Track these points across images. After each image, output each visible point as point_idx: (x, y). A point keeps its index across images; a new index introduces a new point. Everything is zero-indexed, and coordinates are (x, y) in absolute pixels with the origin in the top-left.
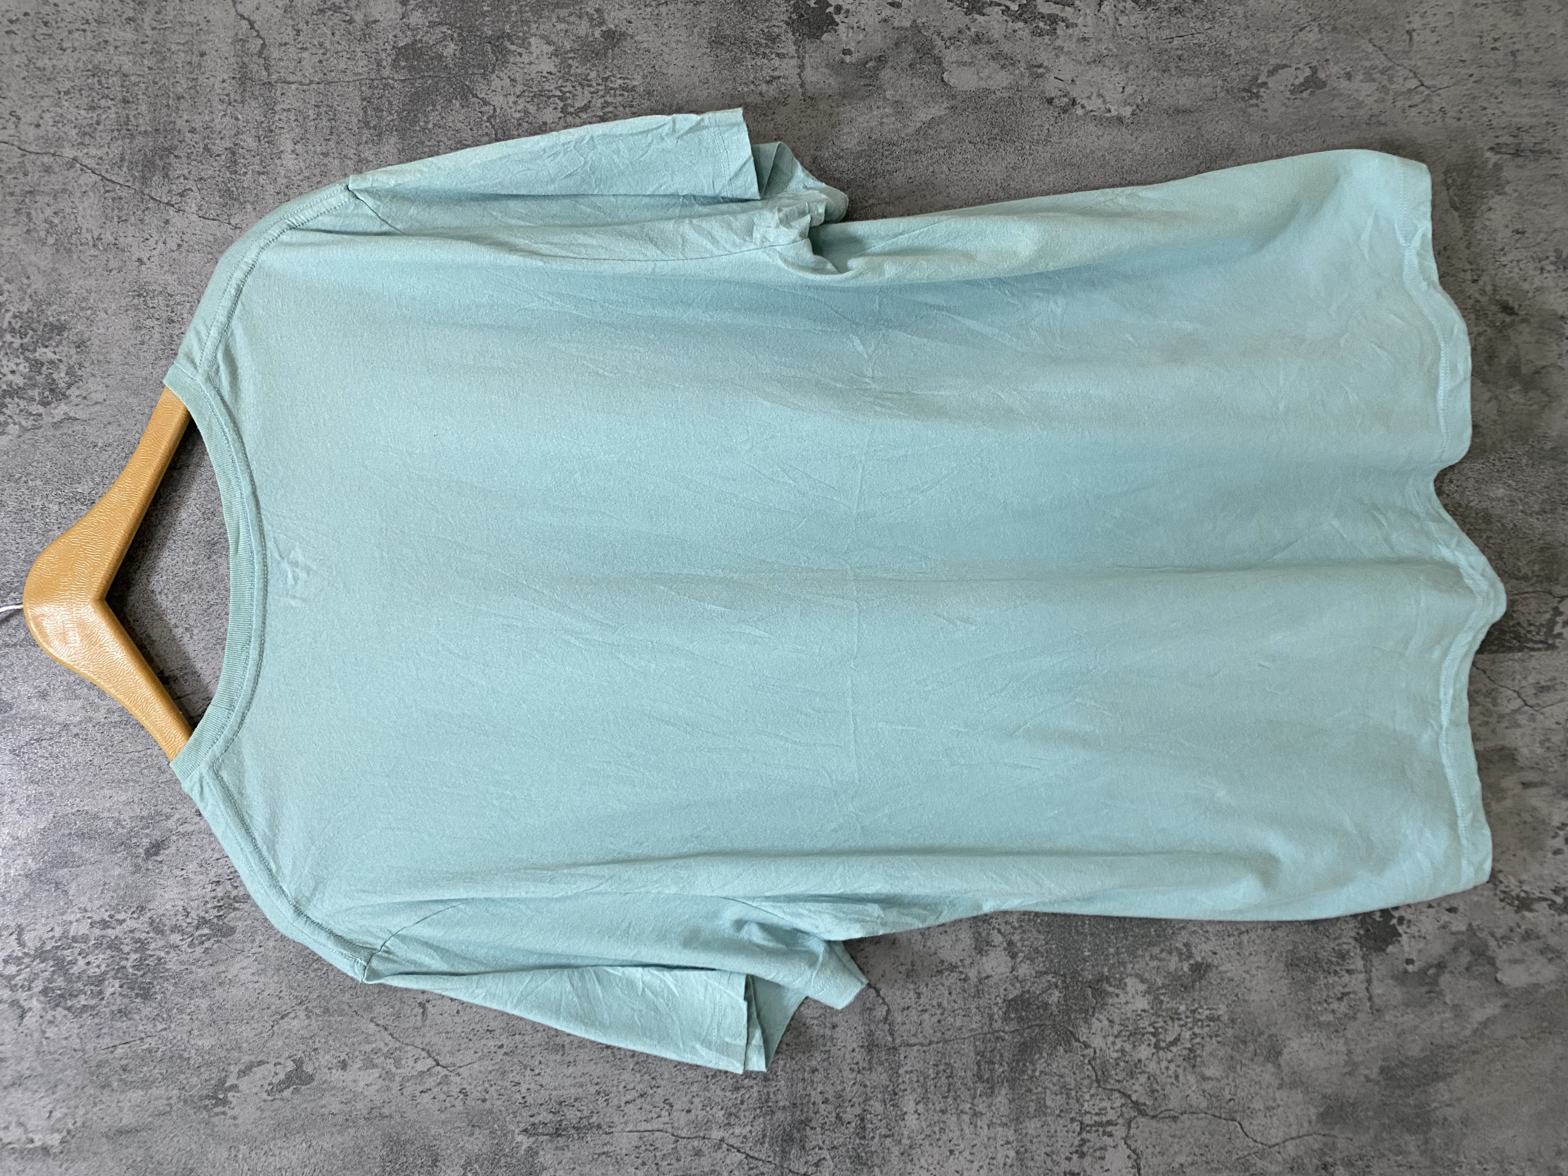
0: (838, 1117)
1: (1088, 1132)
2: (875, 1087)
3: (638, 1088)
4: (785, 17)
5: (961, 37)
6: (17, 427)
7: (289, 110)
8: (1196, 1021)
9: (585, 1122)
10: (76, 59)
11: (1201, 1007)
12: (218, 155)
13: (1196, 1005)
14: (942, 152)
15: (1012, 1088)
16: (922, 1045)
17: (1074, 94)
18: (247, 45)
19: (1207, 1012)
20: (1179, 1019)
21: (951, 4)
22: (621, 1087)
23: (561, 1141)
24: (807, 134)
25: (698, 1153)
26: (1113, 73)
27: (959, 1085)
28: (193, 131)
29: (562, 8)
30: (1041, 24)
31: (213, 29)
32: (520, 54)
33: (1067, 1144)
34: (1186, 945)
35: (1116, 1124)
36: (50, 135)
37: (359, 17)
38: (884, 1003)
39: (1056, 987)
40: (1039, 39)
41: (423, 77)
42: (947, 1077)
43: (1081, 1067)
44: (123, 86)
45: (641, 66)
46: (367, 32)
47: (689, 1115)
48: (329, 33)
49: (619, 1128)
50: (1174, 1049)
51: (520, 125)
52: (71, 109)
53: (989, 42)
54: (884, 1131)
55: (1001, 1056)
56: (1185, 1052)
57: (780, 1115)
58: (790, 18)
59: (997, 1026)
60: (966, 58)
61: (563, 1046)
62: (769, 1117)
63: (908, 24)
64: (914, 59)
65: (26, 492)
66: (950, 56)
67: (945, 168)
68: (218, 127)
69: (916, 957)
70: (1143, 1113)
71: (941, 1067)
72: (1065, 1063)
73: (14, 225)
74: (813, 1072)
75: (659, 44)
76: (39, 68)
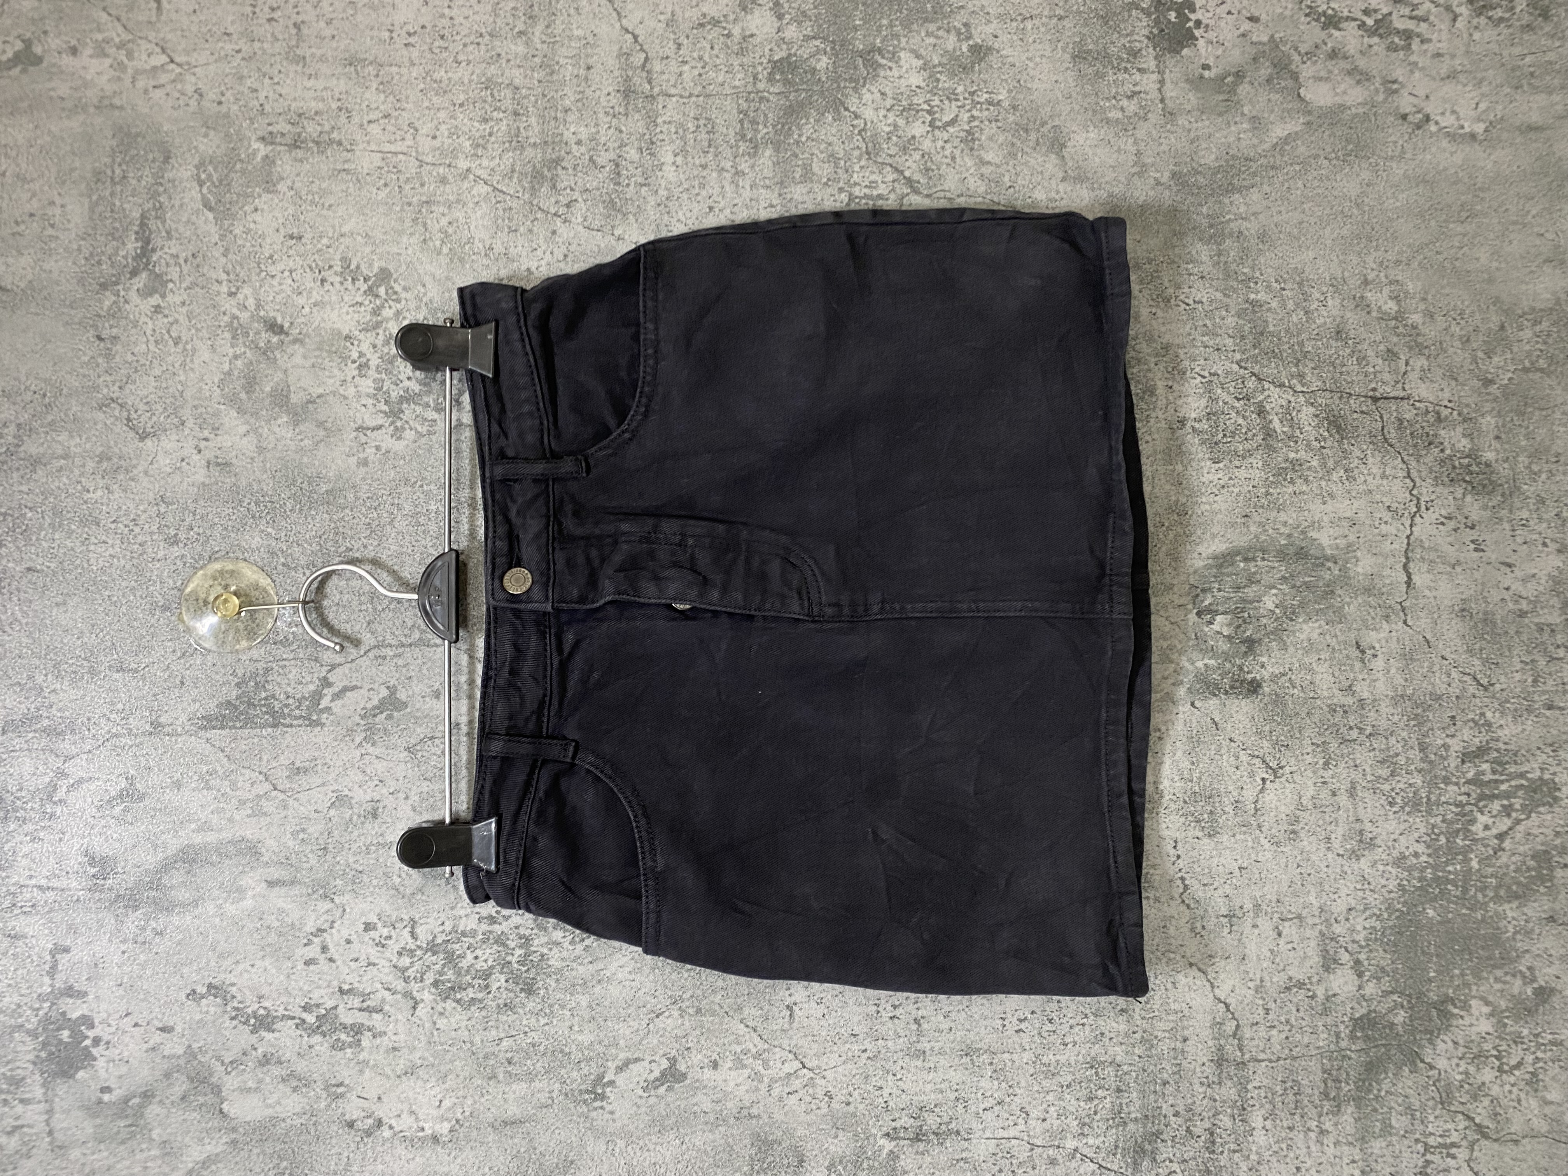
0: (1188, 1130)
1: (1432, 1153)
2: (1224, 1102)
3: (995, 1095)
4: (1146, 32)
5: (1318, 52)
6: (413, 432)
7: (670, 122)
8: (1539, 1045)
9: (944, 1127)
10: (470, 72)
11: (1544, 1031)
12: (603, 167)
13: (1540, 1030)
14: (1297, 168)
15: (1358, 1107)
16: (1270, 1061)
17: (1428, 110)
18: (632, 59)
19: (1550, 1037)
20: (1522, 1043)
21: (1308, 19)
22: (979, 1094)
23: (921, 1146)
24: (1167, 148)
25: (1053, 1162)
26: (1468, 89)
27: (1306, 1102)
28: (579, 143)
29: (931, 22)
30: (1396, 40)
31: (599, 43)
32: (891, 69)
33: (1412, 1165)
34: (1530, 968)
35: (1459, 1147)
36: (446, 147)
37: (736, 31)
38: (1234, 1018)
39: (1402, 1007)
40: (1395, 54)
41: (796, 91)
42: (1295, 1094)
43: (1426, 1088)
44: (514, 99)
45: (1006, 80)
46: (744, 46)
47: (1044, 1124)
48: (709, 46)
49: (977, 1136)
50: (1516, 1073)
51: (889, 138)
52: (465, 121)
53: (1346, 58)
54: (1233, 1146)
55: (1348, 1074)
56: (1527, 1077)
57: (1131, 1127)
58: (1151, 32)
59: (1343, 1044)
60: (1323, 74)
61: (924, 1052)
62: (1121, 1128)
63: (1265, 39)
64: (1271, 75)
65: (422, 496)
66: (1307, 71)
67: (1300, 184)
68: (603, 140)
69: (1265, 974)
70: (1486, 1136)
71: (1289, 1084)
72: (1410, 1083)
73: (411, 234)
74: (1164, 1084)
75: (1024, 58)
76: (435, 81)
